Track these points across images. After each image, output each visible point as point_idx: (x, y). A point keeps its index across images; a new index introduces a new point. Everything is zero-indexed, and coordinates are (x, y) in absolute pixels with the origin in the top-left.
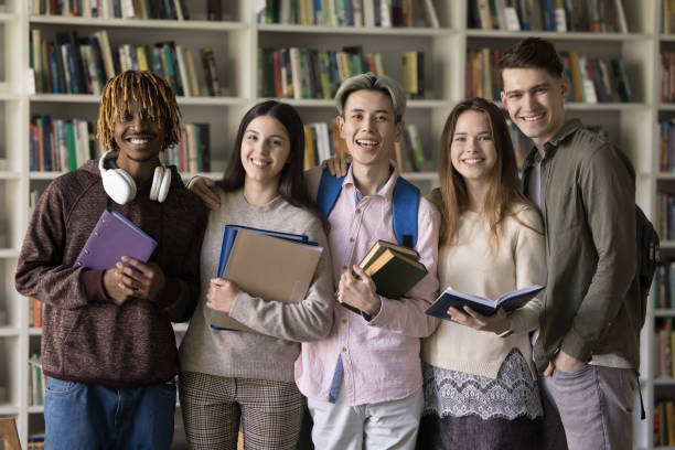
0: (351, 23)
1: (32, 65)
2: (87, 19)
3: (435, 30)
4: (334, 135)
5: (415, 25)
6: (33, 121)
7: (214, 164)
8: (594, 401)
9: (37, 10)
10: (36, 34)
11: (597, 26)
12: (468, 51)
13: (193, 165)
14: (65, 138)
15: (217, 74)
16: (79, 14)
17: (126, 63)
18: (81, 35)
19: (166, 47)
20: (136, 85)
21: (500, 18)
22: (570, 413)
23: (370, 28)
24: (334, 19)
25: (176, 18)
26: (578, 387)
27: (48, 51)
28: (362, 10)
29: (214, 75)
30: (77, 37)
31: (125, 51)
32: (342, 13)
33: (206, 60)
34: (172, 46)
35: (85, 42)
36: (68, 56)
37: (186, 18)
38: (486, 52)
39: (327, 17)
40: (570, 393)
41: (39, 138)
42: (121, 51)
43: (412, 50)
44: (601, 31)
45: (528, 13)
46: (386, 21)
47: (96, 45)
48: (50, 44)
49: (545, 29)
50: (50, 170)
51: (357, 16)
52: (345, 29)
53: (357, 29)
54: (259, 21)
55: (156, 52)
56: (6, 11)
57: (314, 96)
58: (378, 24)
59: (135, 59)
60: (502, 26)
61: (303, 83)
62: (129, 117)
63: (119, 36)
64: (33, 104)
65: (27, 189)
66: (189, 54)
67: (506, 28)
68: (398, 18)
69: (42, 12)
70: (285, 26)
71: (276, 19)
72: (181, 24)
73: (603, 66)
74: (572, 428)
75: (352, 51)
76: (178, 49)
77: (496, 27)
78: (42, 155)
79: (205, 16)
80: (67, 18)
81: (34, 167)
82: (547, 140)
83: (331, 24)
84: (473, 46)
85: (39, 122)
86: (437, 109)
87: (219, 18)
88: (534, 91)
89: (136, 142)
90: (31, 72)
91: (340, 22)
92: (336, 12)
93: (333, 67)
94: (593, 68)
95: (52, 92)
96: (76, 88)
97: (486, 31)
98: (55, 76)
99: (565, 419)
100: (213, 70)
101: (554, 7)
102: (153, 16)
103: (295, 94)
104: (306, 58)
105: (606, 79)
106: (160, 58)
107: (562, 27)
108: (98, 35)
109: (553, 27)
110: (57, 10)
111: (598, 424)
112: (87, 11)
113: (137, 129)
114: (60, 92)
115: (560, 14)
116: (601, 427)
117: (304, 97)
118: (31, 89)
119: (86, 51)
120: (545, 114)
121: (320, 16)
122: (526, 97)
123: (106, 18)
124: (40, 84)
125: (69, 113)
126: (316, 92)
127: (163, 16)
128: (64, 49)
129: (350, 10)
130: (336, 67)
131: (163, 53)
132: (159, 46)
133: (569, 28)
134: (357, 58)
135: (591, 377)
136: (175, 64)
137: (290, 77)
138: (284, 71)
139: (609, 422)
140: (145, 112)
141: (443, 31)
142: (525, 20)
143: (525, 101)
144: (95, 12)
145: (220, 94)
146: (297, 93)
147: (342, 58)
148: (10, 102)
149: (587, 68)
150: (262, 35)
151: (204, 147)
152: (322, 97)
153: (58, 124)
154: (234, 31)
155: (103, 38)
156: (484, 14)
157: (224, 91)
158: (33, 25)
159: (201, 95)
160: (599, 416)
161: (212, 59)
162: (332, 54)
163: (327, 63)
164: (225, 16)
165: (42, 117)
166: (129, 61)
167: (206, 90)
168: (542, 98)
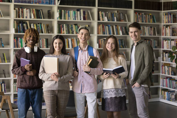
0: (76, 19)
1: (14, 28)
2: (25, 19)
3: (92, 21)
4: (72, 41)
5: (88, 20)
6: (14, 38)
7: (49, 46)
8: (142, 93)
9: (15, 17)
10: (15, 22)
11: (122, 20)
12: (98, 25)
13: (45, 46)
14: (20, 41)
15: (50, 29)
16: (23, 18)
17: (32, 27)
18: (24, 22)
19: (40, 24)
20: (33, 31)
21: (104, 19)
22: (137, 95)
23: (79, 20)
24: (72, 18)
25: (42, 18)
26: (139, 90)
27: (17, 25)
28: (78, 17)
29: (49, 29)
30: (23, 22)
31: (32, 25)
32: (74, 17)
33: (48, 26)
34: (41, 24)
35: (24, 23)
36: (21, 26)
37: (44, 18)
38: (101, 25)
39: (71, 18)
40: (137, 91)
41: (15, 41)
42: (31, 25)
43: (87, 25)
44: (123, 21)
45: (109, 18)
46: (82, 19)
47: (26, 24)
48: (18, 23)
49: (112, 21)
50: (18, 47)
51: (77, 18)
52: (74, 21)
53: (77, 20)
54: (58, 19)
55: (38, 25)
56: (10, 17)
57: (68, 33)
58: (81, 20)
59: (34, 26)
60: (104, 20)
61: (66, 31)
62: (30, 36)
63: (31, 22)
64: (14, 35)
65: (13, 51)
66: (44, 25)
67: (105, 21)
68: (84, 19)
69: (16, 17)
70: (63, 20)
71: (61, 19)
72: (43, 19)
73: (123, 28)
74: (137, 98)
75: (75, 25)
76: (42, 24)
77: (103, 20)
78: (16, 45)
79: (47, 18)
80: (21, 19)
81: (15, 47)
82: (137, 42)
83: (72, 19)
84: (99, 24)
85: (16, 38)
86: (92, 36)
87: (50, 18)
88: (135, 32)
89: (31, 41)
90: (14, 29)
91: (73, 19)
92: (73, 17)
93: (72, 28)
94: (121, 28)
95: (18, 33)
96: (23, 32)
97: (101, 21)
98: (19, 29)
99: (136, 96)
100: (49, 28)
101: (114, 17)
102: (37, 18)
103: (64, 33)
104: (67, 26)
105: (124, 30)
106: (39, 26)
107: (116, 20)
108: (27, 22)
109: (114, 21)
110: (19, 17)
111: (142, 97)
112: (25, 17)
113: (32, 39)
114: (19, 33)
115: (115, 18)
116: (143, 98)
117: (66, 33)
118: (14, 32)
119: (25, 25)
120: (136, 37)
121: (69, 18)
122: (133, 33)
123: (28, 19)
124: (16, 31)
125: (21, 37)
126: (69, 32)
127: (39, 18)
128: (20, 24)
129: (75, 17)
130: (73, 28)
131: (39, 25)
132: (39, 24)
133: (117, 21)
134: (76, 26)
135: (142, 88)
136: (42, 27)
137: (64, 30)
138: (62, 28)
139: (144, 97)
140: (34, 36)
141: (93, 21)
142: (109, 19)
143: (133, 34)
144: (26, 17)
145: (50, 33)
146: (65, 33)
147: (74, 26)
148: (10, 34)
149: (120, 28)
150: (58, 22)
151: (47, 43)
152: (70, 34)
153: (19, 39)
154: (53, 21)
155: (28, 22)
156: (101, 18)
157: (51, 32)
158: (15, 20)
159: (46, 33)
160: (143, 96)
161: (49, 26)
162: (72, 25)
163: (71, 27)
164: (51, 18)
165: (16, 37)
166: (33, 26)
167: (47, 32)
168: (136, 34)
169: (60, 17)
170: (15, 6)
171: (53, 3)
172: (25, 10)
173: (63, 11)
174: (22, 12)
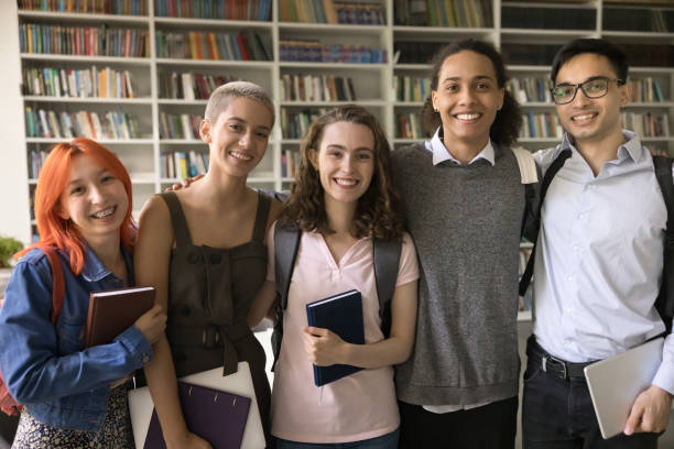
169: (401, 96)
170: (283, 70)
171: (380, 58)
172: (308, 80)
173: (407, 80)
174: (302, 85)
